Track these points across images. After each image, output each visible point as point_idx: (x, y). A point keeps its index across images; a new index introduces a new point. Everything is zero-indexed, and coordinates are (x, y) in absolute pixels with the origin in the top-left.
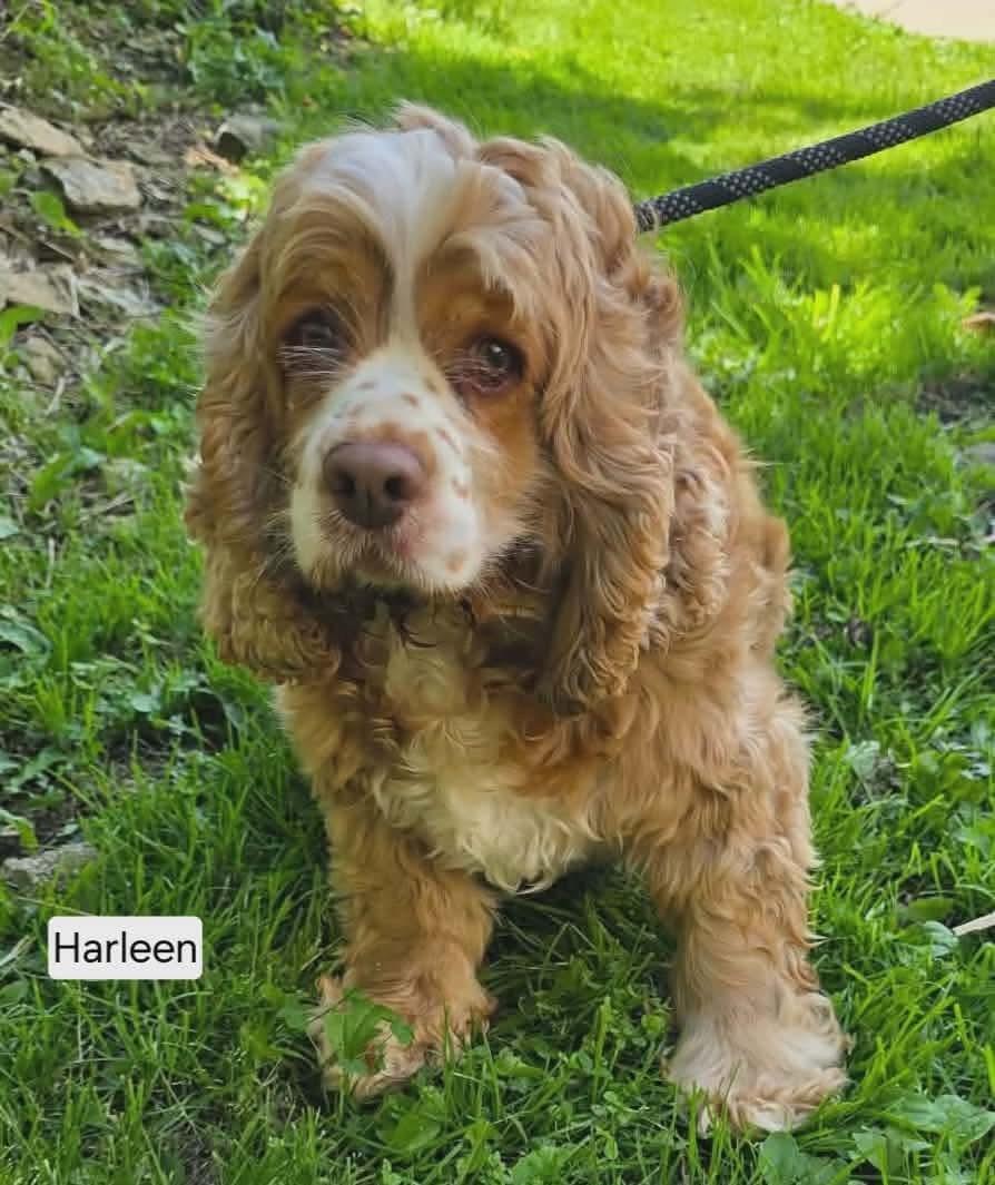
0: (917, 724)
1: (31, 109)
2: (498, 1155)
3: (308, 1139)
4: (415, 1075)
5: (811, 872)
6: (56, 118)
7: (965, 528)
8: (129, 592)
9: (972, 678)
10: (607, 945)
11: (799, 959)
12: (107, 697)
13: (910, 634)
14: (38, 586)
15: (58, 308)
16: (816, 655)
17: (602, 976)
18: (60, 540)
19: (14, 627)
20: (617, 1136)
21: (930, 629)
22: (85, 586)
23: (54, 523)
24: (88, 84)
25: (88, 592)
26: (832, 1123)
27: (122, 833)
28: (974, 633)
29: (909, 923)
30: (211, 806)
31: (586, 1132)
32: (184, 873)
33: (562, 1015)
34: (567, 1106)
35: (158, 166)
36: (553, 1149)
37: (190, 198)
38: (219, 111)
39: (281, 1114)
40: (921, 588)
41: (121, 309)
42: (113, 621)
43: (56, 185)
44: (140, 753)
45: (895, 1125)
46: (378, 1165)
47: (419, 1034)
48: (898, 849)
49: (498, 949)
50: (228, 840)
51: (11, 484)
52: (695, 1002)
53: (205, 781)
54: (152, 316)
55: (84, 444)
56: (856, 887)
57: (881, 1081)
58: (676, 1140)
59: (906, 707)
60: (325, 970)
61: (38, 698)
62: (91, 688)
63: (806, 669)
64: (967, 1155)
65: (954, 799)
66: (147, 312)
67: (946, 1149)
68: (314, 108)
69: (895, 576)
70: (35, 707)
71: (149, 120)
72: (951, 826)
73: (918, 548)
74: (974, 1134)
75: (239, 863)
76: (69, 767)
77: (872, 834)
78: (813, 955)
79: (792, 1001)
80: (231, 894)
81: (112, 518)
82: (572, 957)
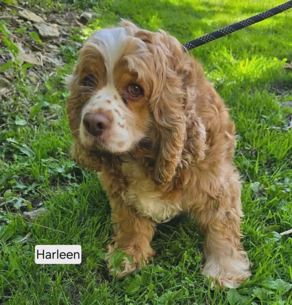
0: (270, 178)
1: (30, 10)
2: (156, 294)
3: (105, 289)
4: (134, 272)
5: (241, 218)
6: (37, 13)
7: (283, 124)
8: (57, 140)
9: (285, 165)
10: (185, 238)
11: (238, 241)
12: (51, 168)
13: (268, 153)
14: (32, 138)
15: (38, 64)
16: (242, 158)
17: (184, 245)
18: (38, 126)
19: (26, 149)
20: (189, 289)
21: (273, 152)
22: (44, 138)
23: (36, 121)
24: (46, 3)
25: (46, 140)
26: (247, 286)
27: (55, 205)
28: (286, 152)
29: (268, 232)
30: (79, 198)
31: (180, 288)
32: (71, 216)
33: (173, 256)
34: (174, 281)
35: (64, 25)
36: (171, 293)
37: (73, 34)
38: (80, 11)
39: (98, 282)
40: (271, 141)
41: (54, 64)
42: (52, 148)
43: (37, 31)
44: (60, 184)
45: (264, 287)
46: (124, 296)
48: (265, 212)
49: (156, 238)
50: (83, 207)
51: (25, 111)
52: (209, 253)
53: (77, 192)
54: (63, 66)
55: (45, 100)
56: (253, 222)
57: (260, 275)
58: (204, 290)
59: (266, 173)
60: (110, 242)
61: (32, 169)
62: (46, 166)
63: (239, 162)
64: (284, 295)
65: (280, 198)
66: (61, 65)
67: (278, 294)
68: (106, 10)
69: (264, 137)
70: (31, 171)
71: (62, 13)
72: (279, 205)
73: (270, 129)
74: (286, 290)
75: (86, 213)
76: (41, 187)
77: (258, 207)
78: (242, 240)
79: (236, 253)
80: (84, 222)
81: (52, 120)
82: (176, 240)
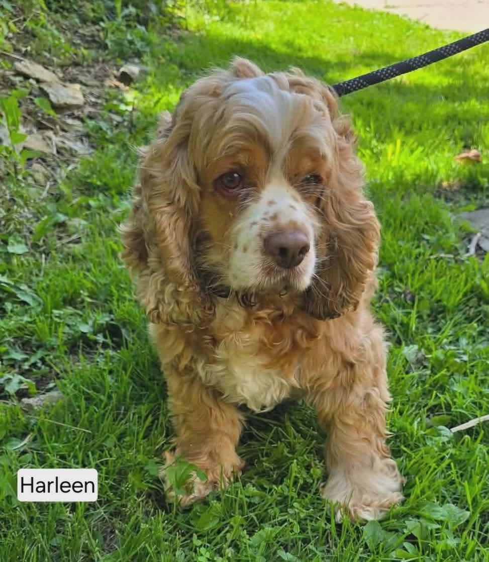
0: (435, 338)
1: (34, 60)
2: (245, 532)
3: (159, 524)
4: (208, 496)
5: (387, 403)
6: (46, 65)
7: (456, 249)
8: (78, 278)
9: (458, 316)
10: (295, 438)
11: (382, 443)
12: (68, 326)
13: (432, 297)
14: (37, 275)
15: (47, 150)
16: (389, 306)
17: (292, 451)
18: (47, 255)
19: (26, 294)
20: (299, 523)
21: (441, 295)
22: (58, 276)
23: (44, 247)
24: (60, 49)
25: (60, 278)
26: (397, 516)
27: (75, 387)
28: (460, 296)
29: (431, 427)
30: (115, 375)
31: (285, 521)
32: (103, 406)
33: (275, 469)
34: (277, 509)
35: (92, 86)
36: (270, 529)
37: (107, 101)
38: (120, 62)
39: (147, 513)
40: (437, 277)
41: (76, 151)
42: (71, 291)
43: (46, 95)
44: (83, 351)
45: (424, 517)
46: (191, 536)
47: (210, 477)
48: (426, 394)
49: (245, 439)
50: (123, 389)
51: (25, 230)
52: (335, 462)
53: (113, 363)
54: (90, 154)
55: (58, 211)
56: (408, 411)
57: (418, 497)
58: (326, 524)
59: (430, 330)
60: (168, 448)
61: (37, 326)
62: (62, 321)
63: (385, 313)
64: (457, 530)
65: (452, 370)
66: (87, 152)
67: (447, 528)
68: (163, 60)
69: (425, 271)
70: (35, 330)
71: (88, 66)
72: (450, 383)
73: (435, 259)
74: (460, 521)
75: (128, 400)
76: (51, 357)
77: (414, 387)
78: (388, 441)
79: (379, 463)
80: (125, 415)
81: (71, 245)
82: (279, 442)
